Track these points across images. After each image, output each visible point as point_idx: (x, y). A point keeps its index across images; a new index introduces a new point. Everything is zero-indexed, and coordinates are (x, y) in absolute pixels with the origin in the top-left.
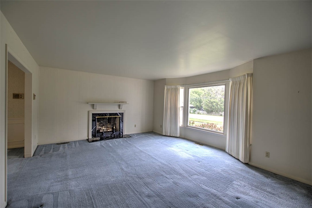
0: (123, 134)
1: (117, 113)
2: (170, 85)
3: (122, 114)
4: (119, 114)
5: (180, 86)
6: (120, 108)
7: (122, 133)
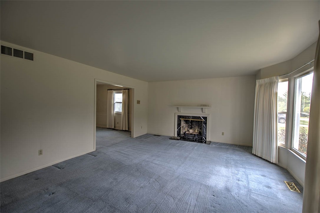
0: (206, 140)
1: (200, 117)
2: (263, 79)
3: (205, 118)
4: (202, 118)
5: (278, 77)
6: (203, 112)
7: (206, 138)
